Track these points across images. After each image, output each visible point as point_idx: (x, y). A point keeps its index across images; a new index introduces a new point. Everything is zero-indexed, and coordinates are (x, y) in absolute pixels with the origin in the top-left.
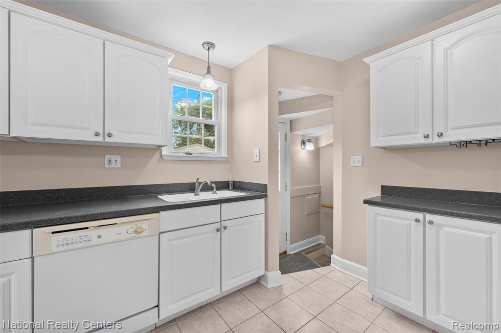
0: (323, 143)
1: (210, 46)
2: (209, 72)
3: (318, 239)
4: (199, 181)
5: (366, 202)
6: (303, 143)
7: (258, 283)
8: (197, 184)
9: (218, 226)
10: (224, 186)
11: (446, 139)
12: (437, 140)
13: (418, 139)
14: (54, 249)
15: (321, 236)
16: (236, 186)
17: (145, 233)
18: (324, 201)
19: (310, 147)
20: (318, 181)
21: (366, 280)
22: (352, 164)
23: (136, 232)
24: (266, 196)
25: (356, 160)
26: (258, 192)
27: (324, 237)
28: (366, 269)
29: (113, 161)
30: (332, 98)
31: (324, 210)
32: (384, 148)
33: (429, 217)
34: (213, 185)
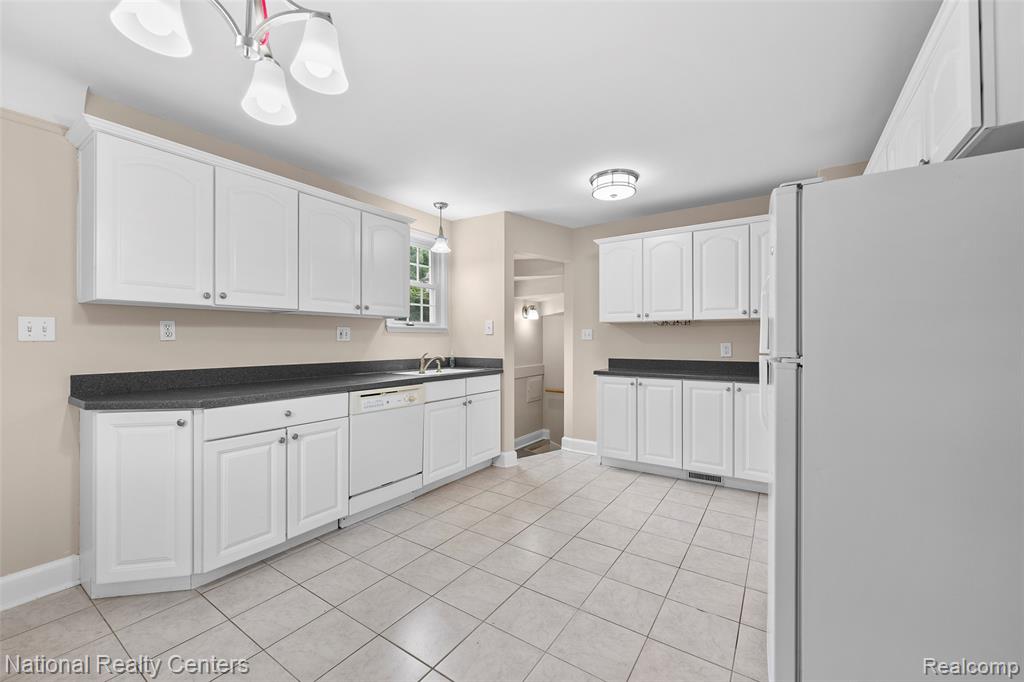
0: (548, 311)
1: (443, 205)
2: (441, 235)
3: (542, 434)
4: (426, 357)
5: (595, 373)
6: (525, 310)
7: (492, 466)
8: (422, 362)
9: (464, 400)
10: (446, 364)
11: (650, 319)
12: (645, 320)
13: (633, 318)
14: (364, 410)
15: (544, 430)
16: (458, 363)
17: (416, 402)
18: (550, 384)
19: (533, 315)
20: (540, 358)
21: (595, 454)
22: (583, 338)
23: (410, 400)
24: (502, 372)
25: (587, 334)
26: (494, 367)
27: (548, 431)
28: (595, 443)
29: (344, 334)
30: (563, 264)
31: (548, 396)
32: (611, 323)
33: (640, 380)
34: (438, 362)
